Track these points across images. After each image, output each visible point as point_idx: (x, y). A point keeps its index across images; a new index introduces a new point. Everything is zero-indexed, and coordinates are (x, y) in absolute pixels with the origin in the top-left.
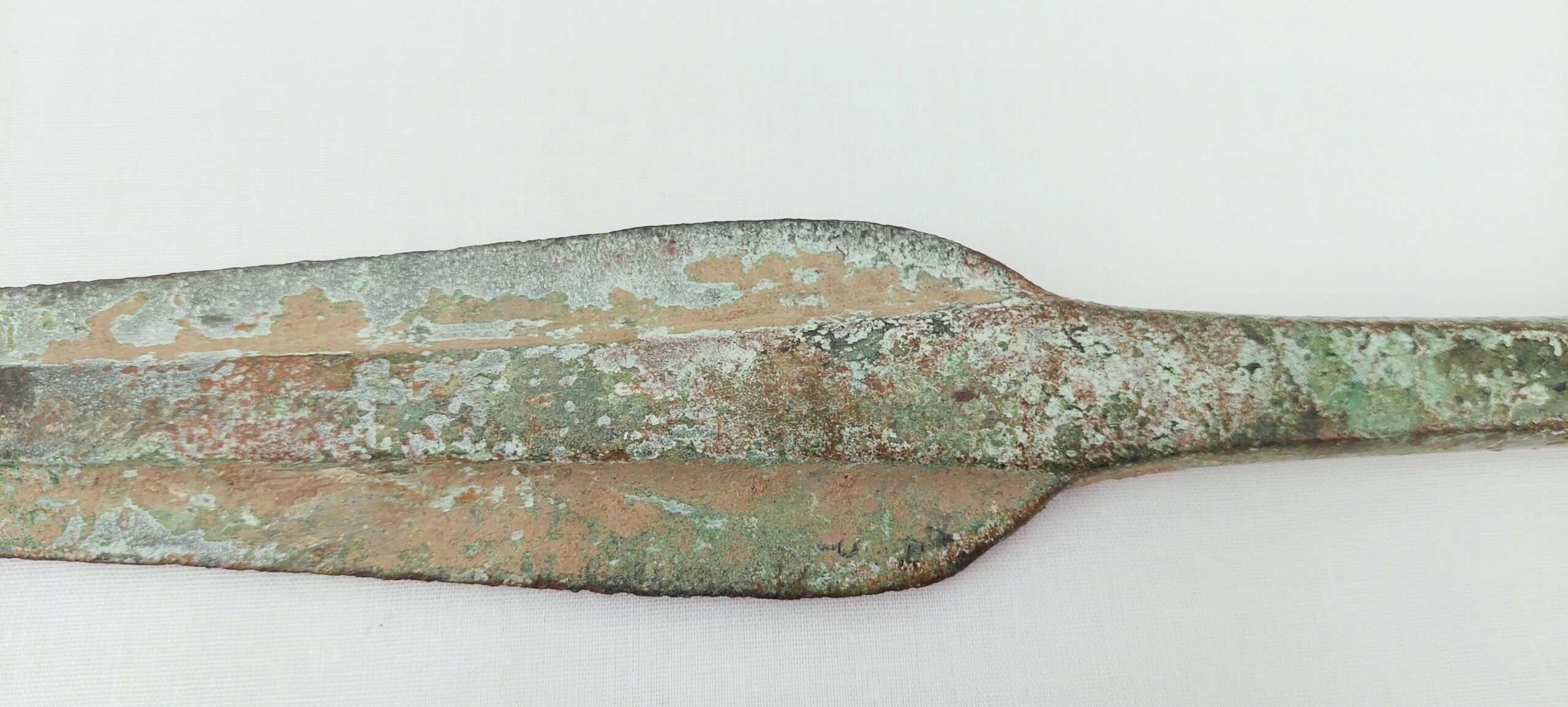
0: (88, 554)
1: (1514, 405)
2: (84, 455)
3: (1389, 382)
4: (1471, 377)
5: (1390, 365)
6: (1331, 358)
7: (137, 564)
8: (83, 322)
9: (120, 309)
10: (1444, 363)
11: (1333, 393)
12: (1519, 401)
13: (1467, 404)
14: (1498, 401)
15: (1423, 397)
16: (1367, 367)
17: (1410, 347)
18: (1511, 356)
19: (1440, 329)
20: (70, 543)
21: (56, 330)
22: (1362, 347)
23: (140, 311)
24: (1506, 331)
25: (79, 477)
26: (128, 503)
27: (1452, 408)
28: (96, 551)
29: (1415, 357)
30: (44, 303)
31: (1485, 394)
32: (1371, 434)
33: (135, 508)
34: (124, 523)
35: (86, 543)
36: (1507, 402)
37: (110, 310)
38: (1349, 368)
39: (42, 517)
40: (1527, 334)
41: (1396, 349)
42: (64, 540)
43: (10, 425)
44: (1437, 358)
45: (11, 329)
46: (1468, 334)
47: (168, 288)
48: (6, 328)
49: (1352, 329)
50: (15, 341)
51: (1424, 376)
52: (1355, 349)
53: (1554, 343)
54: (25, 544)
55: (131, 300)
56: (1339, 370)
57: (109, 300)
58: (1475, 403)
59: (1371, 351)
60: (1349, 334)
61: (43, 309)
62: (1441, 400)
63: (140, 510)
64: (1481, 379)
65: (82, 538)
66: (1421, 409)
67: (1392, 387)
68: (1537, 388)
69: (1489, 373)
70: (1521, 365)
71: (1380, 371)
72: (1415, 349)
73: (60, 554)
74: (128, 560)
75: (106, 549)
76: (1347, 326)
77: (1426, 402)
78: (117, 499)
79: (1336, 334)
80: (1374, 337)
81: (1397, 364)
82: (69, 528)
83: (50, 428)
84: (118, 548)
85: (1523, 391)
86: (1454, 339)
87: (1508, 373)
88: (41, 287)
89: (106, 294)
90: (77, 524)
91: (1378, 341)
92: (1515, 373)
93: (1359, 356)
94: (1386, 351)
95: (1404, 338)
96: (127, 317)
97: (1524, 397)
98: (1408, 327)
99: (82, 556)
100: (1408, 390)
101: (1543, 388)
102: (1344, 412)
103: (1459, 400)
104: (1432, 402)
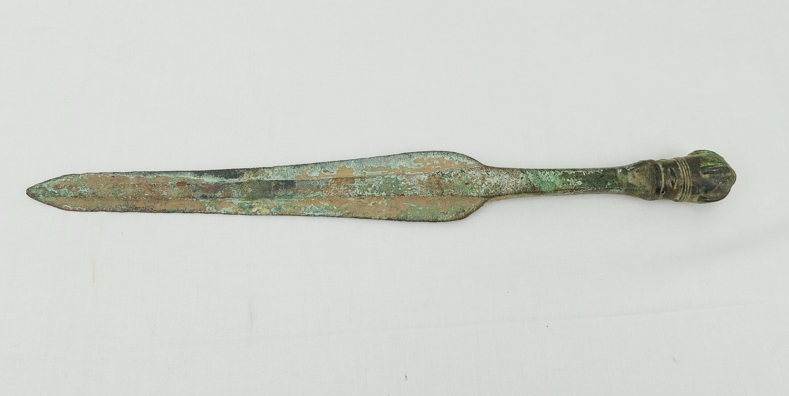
0: (305, 214)
2: (306, 196)
3: (549, 181)
4: (566, 180)
6: (538, 176)
7: (314, 216)
8: (301, 172)
9: (308, 169)
10: (560, 177)
11: (538, 183)
12: (576, 184)
13: (565, 185)
14: (571, 184)
15: (556, 184)
16: (545, 178)
17: (554, 174)
18: (575, 176)
19: (560, 170)
20: (302, 212)
21: (296, 174)
22: (544, 174)
23: (311, 170)
24: (574, 171)
25: (303, 200)
26: (312, 205)
27: (562, 186)
28: (307, 214)
29: (555, 176)
30: (293, 169)
31: (569, 183)
32: (546, 191)
33: (314, 206)
34: (312, 209)
35: (305, 212)
36: (573, 184)
37: (306, 170)
38: (541, 178)
39: (296, 208)
40: (578, 171)
41: (551, 174)
42: (301, 212)
43: (292, 191)
44: (559, 176)
45: (288, 173)
46: (566, 172)
47: (316, 165)
48: (287, 173)
49: (542, 171)
50: (289, 176)
51: (556, 179)
52: (543, 174)
53: (584, 173)
54: (294, 213)
55: (310, 168)
56: (539, 179)
57: (305, 168)
58: (567, 185)
59: (546, 175)
60: (542, 172)
61: (293, 170)
62: (560, 184)
63: (315, 206)
64: (568, 180)
65: (304, 212)
68: (579, 181)
69: (570, 179)
70: (576, 177)
71: (547, 179)
72: (555, 175)
73: (300, 214)
74: (313, 215)
75: (309, 213)
76: (541, 170)
77: (557, 185)
78: (310, 204)
79: (539, 172)
80: (547, 172)
81: (551, 177)
82: (302, 210)
83: (299, 191)
84: (311, 213)
85: (577, 182)
86: (563, 172)
87: (574, 179)
88: (292, 166)
89: (305, 167)
90: (303, 209)
91: (547, 173)
92: (575, 179)
93: (543, 176)
94: (549, 175)
95: (553, 172)
96: (309, 171)
97: (577, 183)
98: (554, 170)
99: (304, 215)
100: (553, 182)
101: (581, 182)
102: (540, 187)
103: (563, 184)
104: (558, 184)
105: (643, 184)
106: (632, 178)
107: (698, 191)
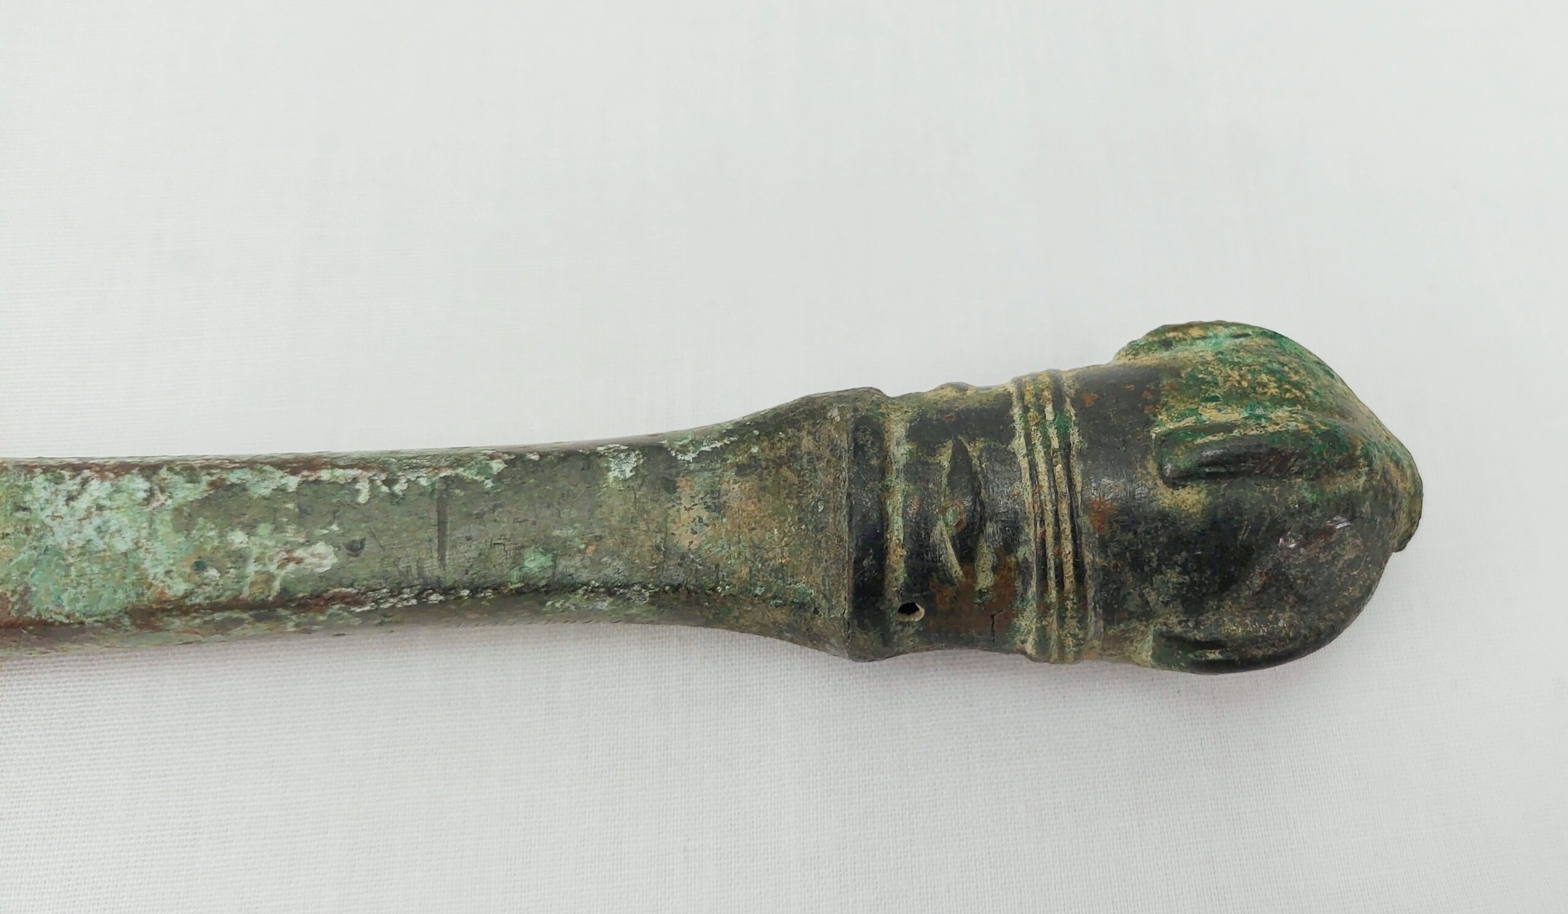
1: (283, 573)
3: (99, 544)
4: (222, 535)
5: (105, 522)
6: (20, 515)
10: (185, 518)
11: (15, 561)
12: (291, 566)
13: (212, 573)
14: (259, 568)
15: (147, 564)
16: (72, 524)
17: (142, 495)
18: (290, 506)
19: (189, 470)
22: (71, 498)
24: (294, 472)
27: (187, 579)
29: (147, 509)
31: (241, 557)
32: (68, 617)
36: (273, 568)
38: (43, 524)
40: (325, 475)
41: (121, 499)
44: (178, 510)
46: (233, 478)
49: (66, 474)
51: (152, 535)
52: (61, 500)
53: (364, 487)
56: (28, 531)
58: (222, 571)
59: (83, 503)
60: (58, 480)
62: (174, 568)
64: (238, 538)
66: (143, 581)
67: (105, 551)
68: (321, 548)
69: (250, 529)
70: (302, 516)
71: (89, 531)
72: (147, 501)
76: (54, 471)
77: (151, 572)
79: (39, 481)
80: (95, 484)
81: (115, 519)
85: (299, 553)
86: (212, 484)
87: (279, 529)
91: (98, 489)
92: (291, 529)
93: (64, 510)
94: (107, 503)
95: (139, 485)
97: (299, 561)
98: (148, 469)
100: (125, 554)
101: (331, 549)
102: (27, 590)
103: (200, 566)
104: (160, 570)
105: (778, 557)
106: (705, 515)
107: (1142, 596)
